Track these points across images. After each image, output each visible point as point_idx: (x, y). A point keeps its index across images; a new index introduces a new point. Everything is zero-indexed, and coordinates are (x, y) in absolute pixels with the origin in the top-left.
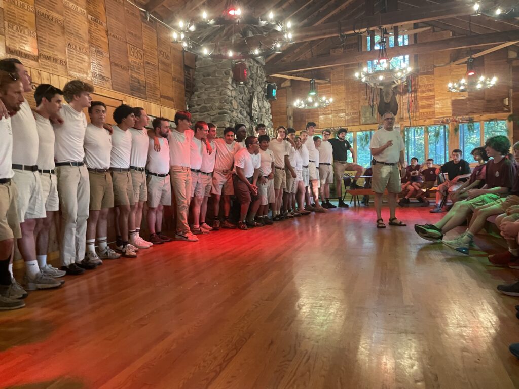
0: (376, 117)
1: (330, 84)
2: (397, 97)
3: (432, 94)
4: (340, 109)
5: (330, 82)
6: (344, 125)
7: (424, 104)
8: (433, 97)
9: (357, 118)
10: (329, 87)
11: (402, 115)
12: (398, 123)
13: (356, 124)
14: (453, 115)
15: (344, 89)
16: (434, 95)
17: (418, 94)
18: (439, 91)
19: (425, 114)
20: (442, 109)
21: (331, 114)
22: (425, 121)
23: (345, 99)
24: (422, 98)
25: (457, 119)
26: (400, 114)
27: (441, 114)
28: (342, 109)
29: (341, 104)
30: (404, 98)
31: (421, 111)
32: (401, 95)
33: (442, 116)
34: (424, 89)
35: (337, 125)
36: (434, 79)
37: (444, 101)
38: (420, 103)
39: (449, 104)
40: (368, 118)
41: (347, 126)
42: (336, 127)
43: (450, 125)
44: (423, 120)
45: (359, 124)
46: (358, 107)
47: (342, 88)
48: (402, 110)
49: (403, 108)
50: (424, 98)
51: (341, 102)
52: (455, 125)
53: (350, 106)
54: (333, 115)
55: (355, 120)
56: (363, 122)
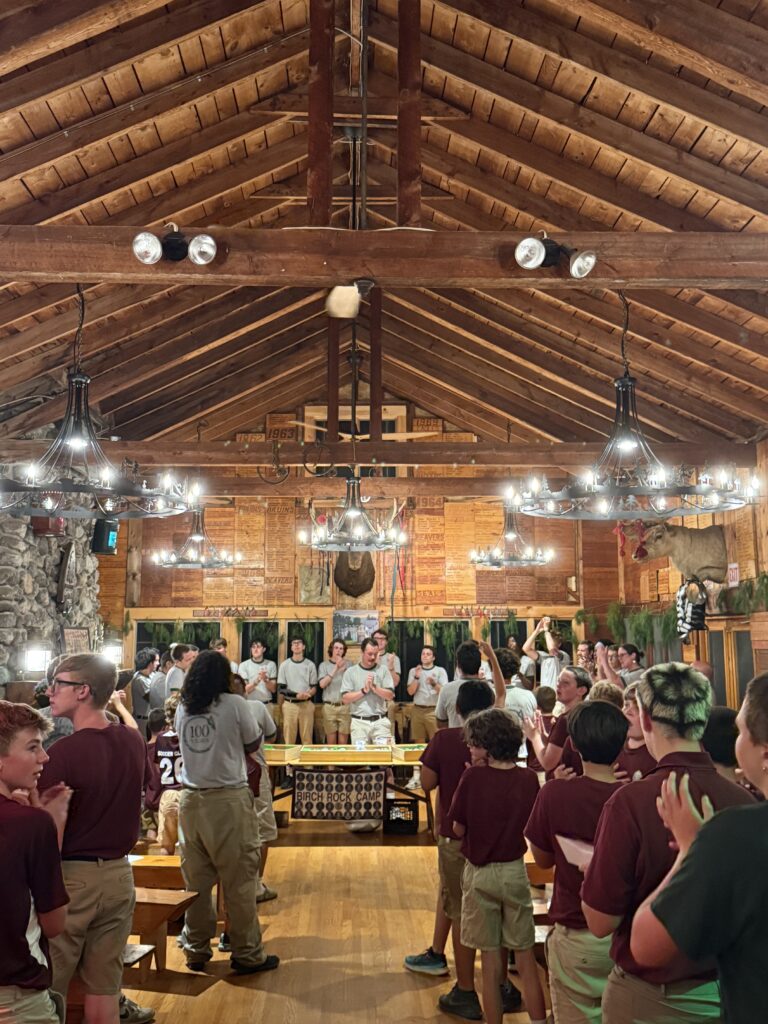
0: (329, 591)
1: (232, 509)
3: (440, 554)
4: (253, 566)
5: (232, 503)
6: (261, 604)
7: (425, 573)
8: (442, 560)
9: (289, 590)
10: (231, 515)
11: (382, 591)
12: (375, 608)
13: (286, 603)
14: (478, 603)
15: (263, 524)
16: (444, 558)
17: (414, 551)
18: (454, 551)
19: (428, 594)
20: (460, 588)
21: (232, 575)
22: (426, 608)
24: (422, 562)
25: (485, 612)
26: (378, 589)
27: (457, 597)
28: (257, 566)
29: (257, 556)
30: (386, 556)
31: (420, 587)
33: (460, 602)
34: (425, 543)
35: (245, 603)
36: (444, 525)
37: (462, 572)
38: (419, 570)
39: (471, 574)
40: (314, 593)
41: (266, 606)
42: (242, 606)
43: (474, 622)
44: (422, 607)
45: (293, 604)
46: (292, 567)
47: (260, 520)
48: (382, 582)
49: (384, 577)
50: (425, 561)
51: (255, 551)
52: (483, 623)
53: (275, 563)
54: (236, 578)
55: (284, 595)
56: (302, 600)
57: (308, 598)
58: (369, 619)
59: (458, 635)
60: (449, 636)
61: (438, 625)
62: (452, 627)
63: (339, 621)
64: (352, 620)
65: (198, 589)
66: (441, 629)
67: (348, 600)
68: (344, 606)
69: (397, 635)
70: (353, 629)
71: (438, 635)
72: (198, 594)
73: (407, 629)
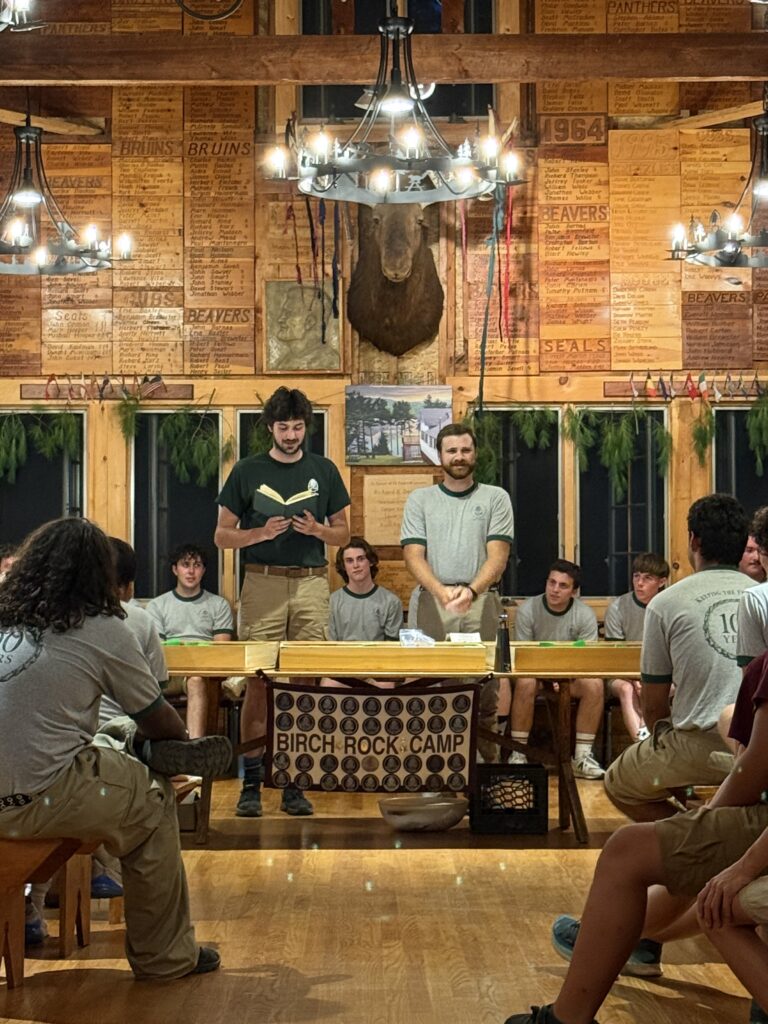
0: (334, 340)
1: (105, 148)
2: (440, 250)
3: (596, 252)
4: (155, 283)
5: (105, 135)
6: (177, 371)
7: (562, 298)
8: (602, 268)
9: (241, 339)
10: (102, 161)
11: (460, 342)
12: (443, 382)
13: (235, 369)
14: (686, 366)
15: (178, 183)
16: (608, 261)
17: (534, 247)
18: (632, 245)
19: (566, 347)
20: (644, 333)
21: (108, 304)
22: (563, 382)
23: (182, 232)
24: (555, 271)
25: (703, 387)
26: (451, 337)
27: (636, 353)
28: (166, 283)
29: (165, 260)
30: (470, 260)
31: (548, 331)
32: (458, 244)
33: (645, 366)
34: (563, 228)
35: (141, 369)
36: (607, 183)
37: (648, 296)
38: (548, 292)
39: (673, 310)
40: (300, 346)
41: (190, 376)
42: (135, 376)
43: (675, 413)
44: (553, 379)
45: (251, 370)
46: (247, 284)
47: (170, 174)
48: (460, 319)
49: (465, 308)
50: (561, 270)
51: (161, 248)
52: (697, 415)
53: (208, 273)
54: (116, 311)
55: (230, 350)
56: (273, 361)
57: (286, 358)
58: (429, 404)
59: (639, 443)
60: (618, 445)
61: (592, 418)
62: (624, 422)
63: (358, 410)
64: (390, 407)
65: (31, 336)
66: (597, 428)
67: (381, 362)
68: (370, 377)
69: (494, 444)
70: (392, 430)
71: (591, 442)
72: (31, 347)
73: (517, 428)
